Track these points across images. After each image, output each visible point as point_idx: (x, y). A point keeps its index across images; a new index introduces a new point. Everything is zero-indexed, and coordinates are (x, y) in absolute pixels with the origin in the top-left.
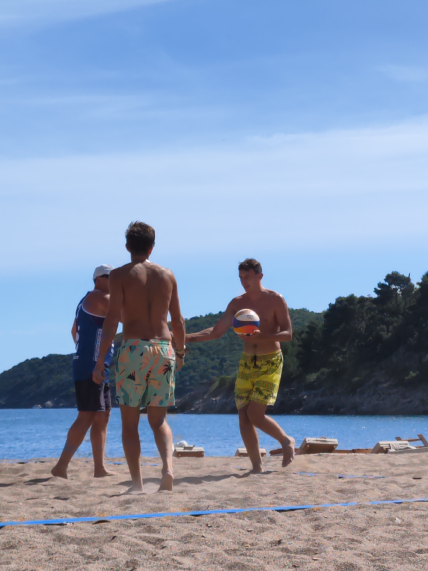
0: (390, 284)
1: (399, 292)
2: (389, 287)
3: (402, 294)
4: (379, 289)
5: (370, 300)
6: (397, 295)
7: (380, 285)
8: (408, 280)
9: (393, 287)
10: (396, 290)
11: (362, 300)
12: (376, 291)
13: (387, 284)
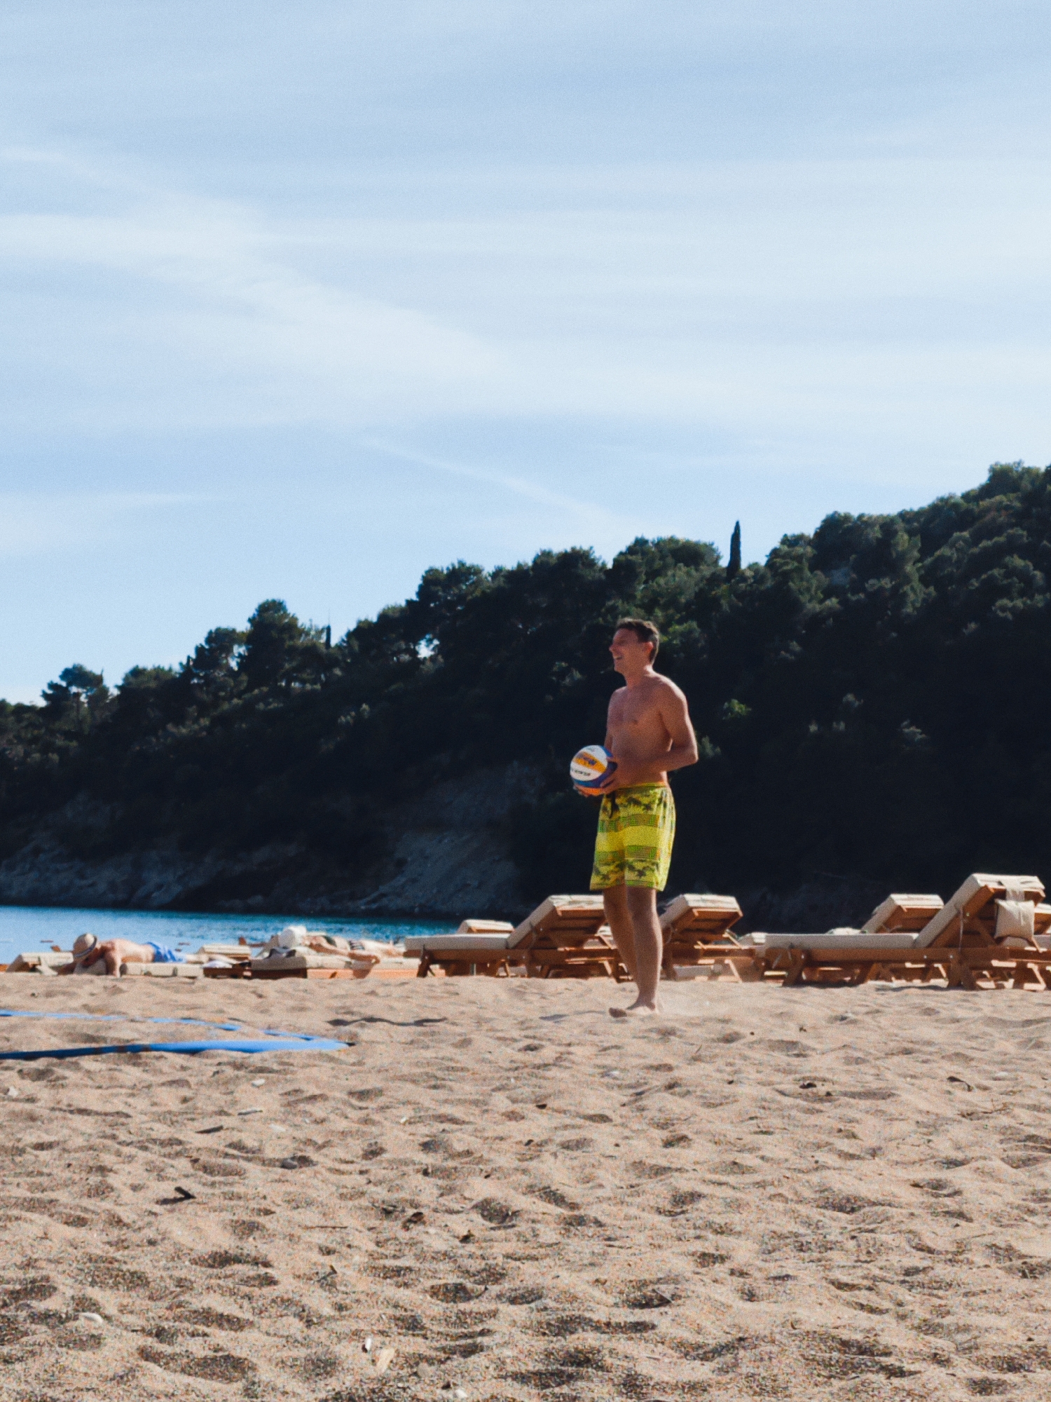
0: (69, 684)
1: (83, 698)
2: (66, 689)
3: (88, 703)
4: (50, 692)
5: (31, 709)
6: (80, 704)
7: (52, 686)
8: (99, 679)
9: (74, 689)
10: (77, 695)
11: (20, 709)
12: (45, 696)
13: (64, 684)
